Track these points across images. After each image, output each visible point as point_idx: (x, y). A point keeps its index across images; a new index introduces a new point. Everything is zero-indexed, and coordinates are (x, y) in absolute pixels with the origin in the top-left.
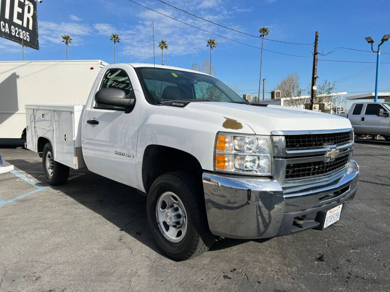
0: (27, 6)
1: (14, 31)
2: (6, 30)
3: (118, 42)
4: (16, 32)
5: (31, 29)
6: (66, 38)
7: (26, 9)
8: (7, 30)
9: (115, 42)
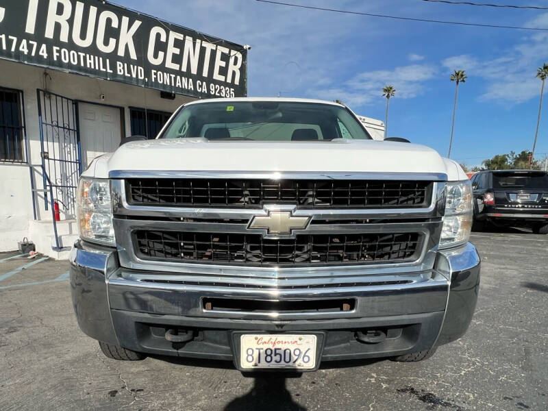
0: (234, 57)
1: (213, 90)
2: (203, 90)
3: (463, 81)
4: (216, 90)
5: (238, 84)
6: (388, 90)
7: (232, 60)
8: (205, 90)
9: (458, 82)
